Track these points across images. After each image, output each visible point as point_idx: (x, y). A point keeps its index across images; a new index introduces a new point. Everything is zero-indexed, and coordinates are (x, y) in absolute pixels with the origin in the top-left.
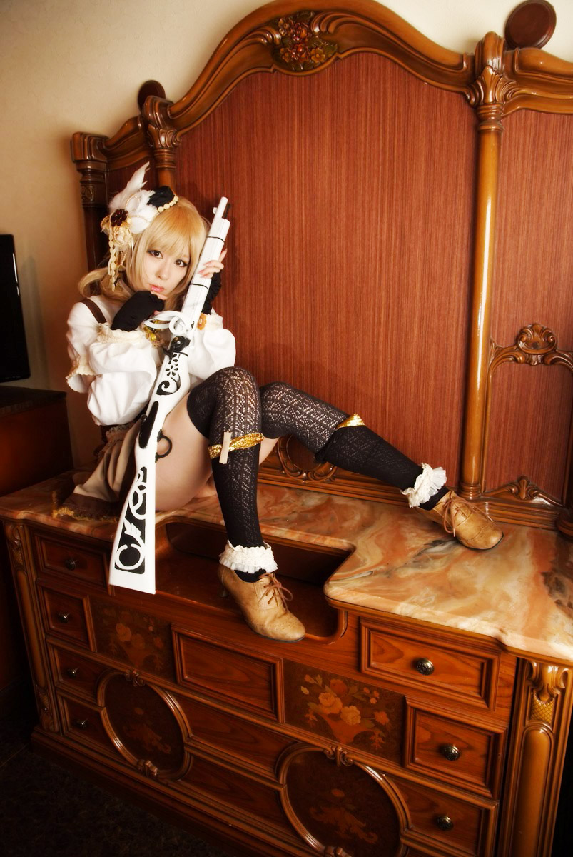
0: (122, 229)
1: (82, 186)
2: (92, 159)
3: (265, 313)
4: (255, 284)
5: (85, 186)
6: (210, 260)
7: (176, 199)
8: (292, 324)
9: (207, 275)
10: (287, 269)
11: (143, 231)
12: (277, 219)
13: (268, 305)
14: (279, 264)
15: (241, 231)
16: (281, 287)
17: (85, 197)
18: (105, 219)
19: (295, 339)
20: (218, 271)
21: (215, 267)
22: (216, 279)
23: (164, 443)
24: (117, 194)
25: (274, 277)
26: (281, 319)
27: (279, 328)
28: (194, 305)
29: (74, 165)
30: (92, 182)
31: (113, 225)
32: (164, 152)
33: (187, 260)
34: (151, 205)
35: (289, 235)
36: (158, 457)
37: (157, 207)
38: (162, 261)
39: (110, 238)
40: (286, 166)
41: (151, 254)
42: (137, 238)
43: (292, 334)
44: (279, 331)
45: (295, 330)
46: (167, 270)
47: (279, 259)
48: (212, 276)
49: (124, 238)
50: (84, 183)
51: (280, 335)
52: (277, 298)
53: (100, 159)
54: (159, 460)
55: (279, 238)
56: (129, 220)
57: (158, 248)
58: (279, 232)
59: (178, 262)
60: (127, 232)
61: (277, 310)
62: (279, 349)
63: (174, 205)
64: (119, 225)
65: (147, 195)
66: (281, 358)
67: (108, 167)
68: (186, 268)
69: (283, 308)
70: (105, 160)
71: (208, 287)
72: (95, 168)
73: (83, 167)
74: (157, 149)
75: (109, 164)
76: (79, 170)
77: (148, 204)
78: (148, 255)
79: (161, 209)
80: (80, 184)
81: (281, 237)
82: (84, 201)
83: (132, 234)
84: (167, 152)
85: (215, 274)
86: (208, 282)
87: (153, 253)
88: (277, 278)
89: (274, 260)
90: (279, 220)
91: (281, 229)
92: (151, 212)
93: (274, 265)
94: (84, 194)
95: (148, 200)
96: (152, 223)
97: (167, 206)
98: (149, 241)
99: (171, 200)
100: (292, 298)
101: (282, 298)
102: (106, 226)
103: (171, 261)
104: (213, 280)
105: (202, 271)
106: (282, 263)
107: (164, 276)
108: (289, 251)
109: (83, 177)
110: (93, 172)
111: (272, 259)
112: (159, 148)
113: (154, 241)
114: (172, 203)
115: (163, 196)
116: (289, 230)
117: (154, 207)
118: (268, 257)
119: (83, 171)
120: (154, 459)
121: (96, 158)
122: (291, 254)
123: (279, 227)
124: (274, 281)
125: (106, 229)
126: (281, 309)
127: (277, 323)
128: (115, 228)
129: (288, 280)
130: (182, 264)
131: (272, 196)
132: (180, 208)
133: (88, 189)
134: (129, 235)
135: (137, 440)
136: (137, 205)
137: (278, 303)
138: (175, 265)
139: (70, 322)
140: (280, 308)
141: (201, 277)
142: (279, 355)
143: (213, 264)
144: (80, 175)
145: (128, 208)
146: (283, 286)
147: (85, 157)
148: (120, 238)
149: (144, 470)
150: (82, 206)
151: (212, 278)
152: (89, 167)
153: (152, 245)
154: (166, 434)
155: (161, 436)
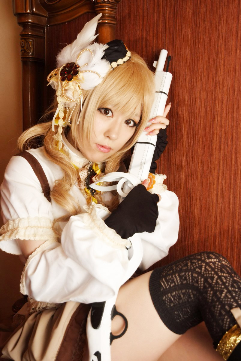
0: (72, 84)
1: (21, 39)
2: (33, 13)
3: (202, 177)
4: (193, 146)
5: (25, 39)
6: (155, 116)
7: (129, 54)
8: (232, 191)
9: (152, 131)
10: (230, 131)
11: (95, 87)
12: (221, 78)
13: (205, 169)
14: (221, 126)
15: (181, 90)
16: (222, 151)
17: (25, 51)
18: (53, 73)
19: (234, 208)
20: (164, 127)
21: (160, 123)
22: (162, 136)
23: (119, 320)
24: (65, 46)
25: (215, 140)
26: (220, 185)
27: (217, 194)
28: (141, 164)
29: (16, 18)
30: (32, 36)
31: (63, 80)
32: (105, 6)
33: (137, 119)
34: (104, 60)
35: (234, 96)
36: (113, 337)
37: (111, 62)
38: (112, 120)
39: (58, 93)
40: (235, 20)
41: (101, 112)
42: (87, 95)
43: (231, 201)
44: (217, 197)
45: (235, 198)
46: (116, 129)
47: (221, 121)
48: (158, 132)
49: (73, 93)
50: (24, 37)
51: (217, 201)
52: (217, 162)
53: (41, 14)
54: (115, 341)
55: (222, 99)
56: (80, 75)
57: (109, 107)
58: (223, 92)
59: (127, 122)
60: (77, 88)
61: (216, 174)
62: (216, 217)
63: (128, 61)
64: (70, 80)
65: (101, 49)
66: (218, 227)
67: (49, 21)
68: (135, 128)
69: (223, 172)
70: (46, 14)
71: (155, 144)
72: (36, 22)
73: (24, 20)
74: (98, 3)
75: (49, 18)
76: (20, 23)
77: (102, 58)
78: (98, 113)
79: (114, 64)
80: (20, 37)
81: (224, 97)
82: (23, 54)
83: (82, 89)
84: (108, 7)
85: (161, 130)
86: (154, 139)
87: (103, 111)
88: (218, 141)
89: (216, 122)
90: (223, 79)
91: (225, 89)
92: (104, 67)
93: (215, 127)
94: (23, 47)
95: (102, 54)
96: (105, 79)
97: (120, 61)
98: (101, 99)
99: (125, 56)
100: (233, 162)
101: (221, 163)
102: (54, 80)
103: (121, 119)
104: (159, 137)
105: (147, 128)
106: (223, 125)
107: (113, 136)
108: (233, 112)
109: (24, 30)
110: (33, 25)
111: (213, 121)
112: (101, 3)
113: (106, 99)
114: (126, 59)
115: (116, 51)
116: (234, 91)
117: (108, 62)
118: (208, 119)
119: (24, 25)
120: (109, 340)
121: (37, 12)
122: (235, 116)
123: (223, 87)
124: (215, 144)
125: (53, 83)
126: (221, 174)
127: (215, 188)
128: (64, 83)
129: (230, 143)
130: (132, 124)
131: (217, 53)
132: (134, 63)
133: (27, 42)
134: (80, 92)
135: (89, 319)
136: (90, 59)
137: (217, 168)
138: (125, 125)
139: (7, 177)
140: (219, 173)
141: (147, 135)
142: (216, 223)
143: (158, 120)
144: (21, 28)
145: (80, 62)
146: (224, 149)
147: (26, 10)
148: (69, 94)
149: (98, 354)
150: (21, 59)
151: (158, 135)
152: (30, 21)
153: (104, 102)
154: (120, 310)
155: (115, 312)
